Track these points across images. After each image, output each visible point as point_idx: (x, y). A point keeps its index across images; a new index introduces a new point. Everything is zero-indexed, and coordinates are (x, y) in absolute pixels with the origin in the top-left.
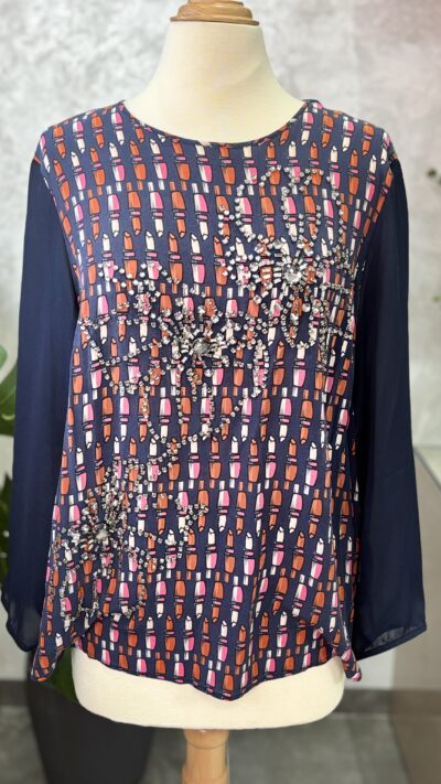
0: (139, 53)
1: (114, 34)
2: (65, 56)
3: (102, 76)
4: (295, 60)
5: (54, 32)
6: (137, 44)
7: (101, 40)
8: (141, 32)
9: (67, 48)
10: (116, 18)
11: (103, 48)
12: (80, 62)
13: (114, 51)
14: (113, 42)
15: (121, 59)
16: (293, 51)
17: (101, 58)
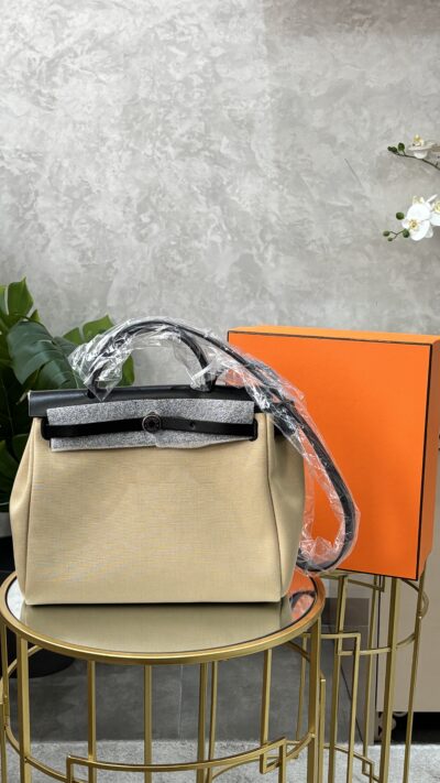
0: (89, 51)
1: (69, 36)
2: (29, 54)
3: (60, 70)
4: (217, 52)
5: (21, 35)
6: (88, 44)
7: (59, 40)
8: (92, 33)
9: (32, 48)
10: (70, 23)
11: (60, 47)
12: (42, 59)
13: (70, 49)
14: (68, 42)
15: (76, 56)
16: (213, 45)
17: (60, 55)
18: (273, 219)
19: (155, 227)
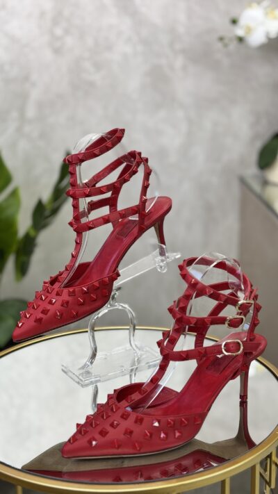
18: (181, 30)
19: (69, 41)
